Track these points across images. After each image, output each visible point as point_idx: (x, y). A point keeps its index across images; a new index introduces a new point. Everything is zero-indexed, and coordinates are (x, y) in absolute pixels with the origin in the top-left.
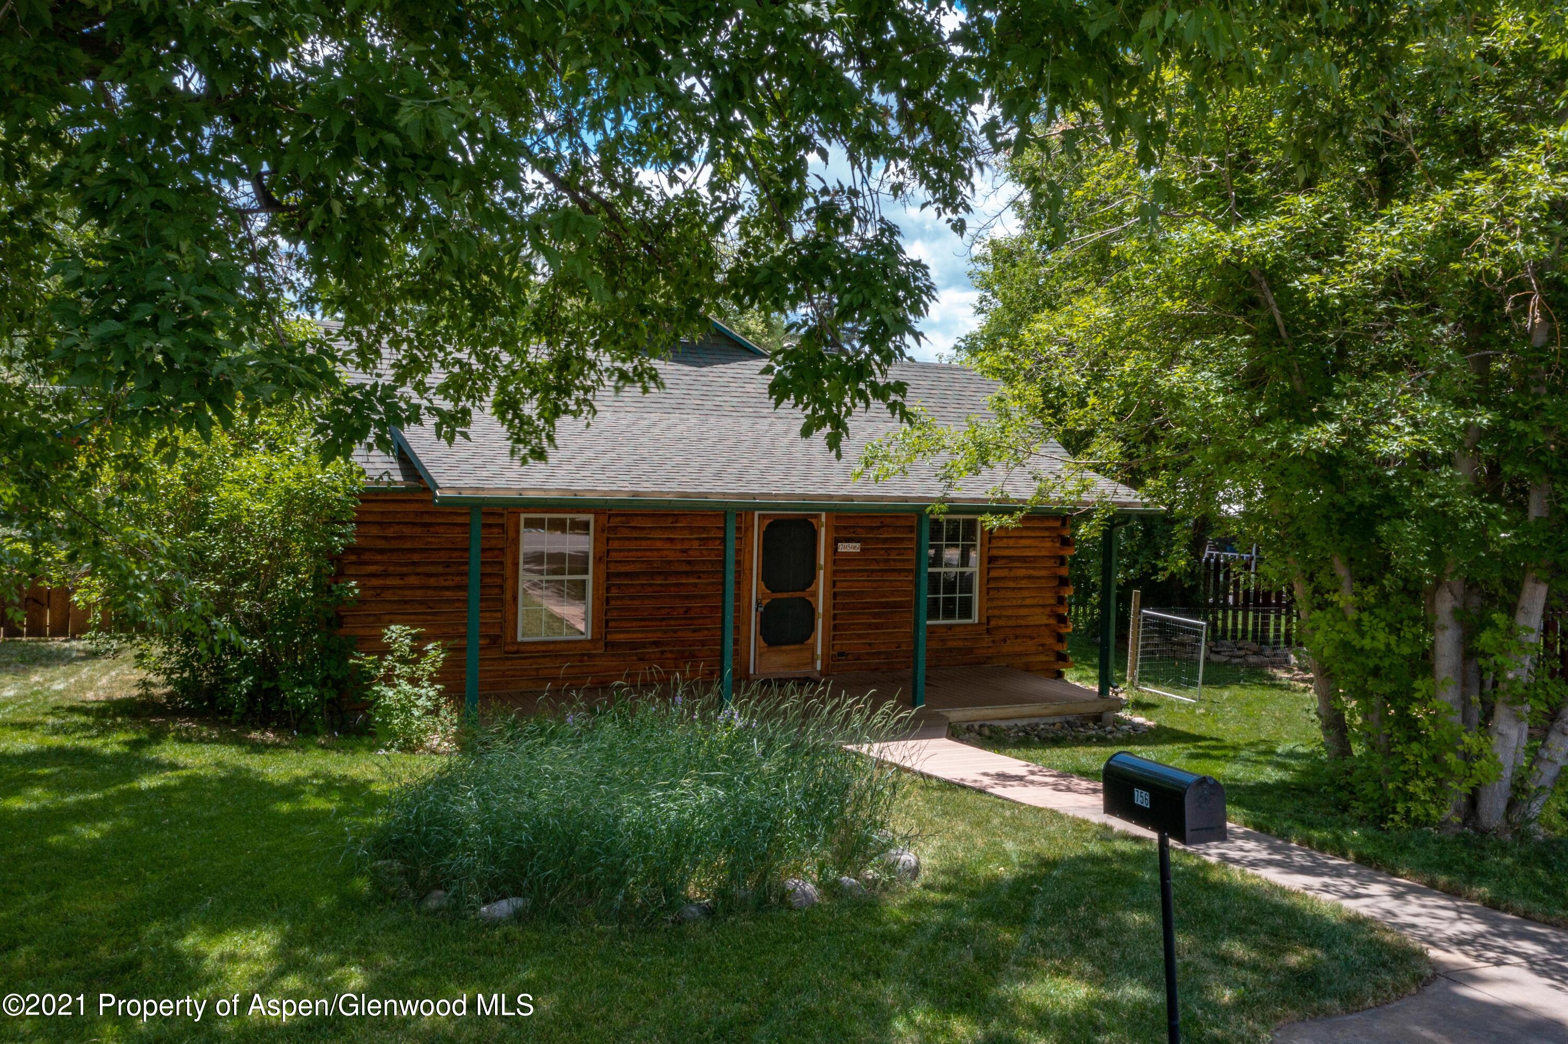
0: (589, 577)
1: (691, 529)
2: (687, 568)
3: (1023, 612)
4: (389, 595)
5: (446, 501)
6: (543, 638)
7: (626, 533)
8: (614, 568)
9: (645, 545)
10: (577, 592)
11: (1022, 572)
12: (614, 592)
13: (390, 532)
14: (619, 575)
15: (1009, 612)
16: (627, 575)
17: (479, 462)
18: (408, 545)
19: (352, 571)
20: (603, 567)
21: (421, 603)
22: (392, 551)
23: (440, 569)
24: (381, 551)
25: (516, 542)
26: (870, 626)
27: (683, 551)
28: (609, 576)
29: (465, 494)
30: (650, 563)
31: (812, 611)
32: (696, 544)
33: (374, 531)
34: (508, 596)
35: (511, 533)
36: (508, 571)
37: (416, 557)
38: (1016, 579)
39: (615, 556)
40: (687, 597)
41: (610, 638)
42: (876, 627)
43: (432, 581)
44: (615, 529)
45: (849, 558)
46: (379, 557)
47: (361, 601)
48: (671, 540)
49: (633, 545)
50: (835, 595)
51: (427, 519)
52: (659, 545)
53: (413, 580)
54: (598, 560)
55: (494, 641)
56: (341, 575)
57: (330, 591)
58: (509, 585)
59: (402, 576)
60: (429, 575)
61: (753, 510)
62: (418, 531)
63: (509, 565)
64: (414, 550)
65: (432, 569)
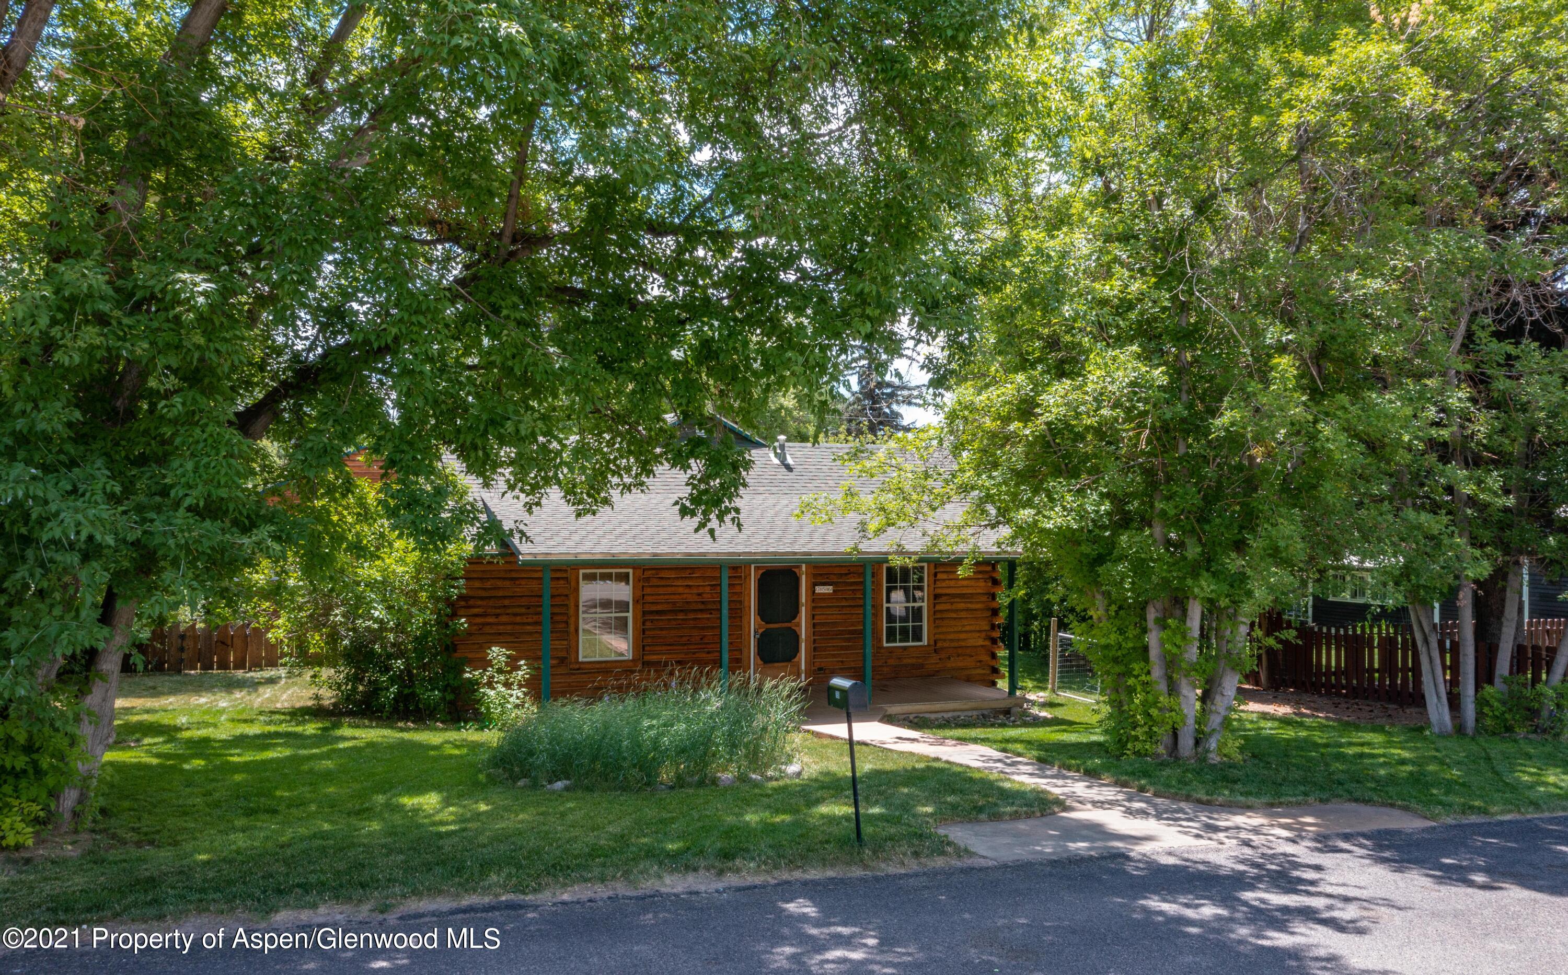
0: (630, 615)
1: (704, 578)
2: (702, 607)
3: (963, 636)
4: (487, 629)
5: (526, 563)
6: (598, 659)
7: (655, 582)
8: (648, 608)
9: (670, 590)
10: (621, 626)
11: (962, 606)
12: (648, 624)
13: (488, 584)
14: (651, 612)
15: (951, 637)
16: (658, 612)
17: (548, 535)
18: (501, 594)
19: (461, 612)
20: (640, 607)
21: (511, 634)
22: (490, 598)
23: (523, 610)
24: (482, 598)
25: (577, 590)
26: (842, 648)
27: (699, 595)
28: (644, 613)
29: (539, 558)
30: (674, 603)
31: (797, 637)
32: (708, 589)
33: (477, 584)
34: (572, 628)
35: (573, 584)
36: (571, 611)
37: (507, 602)
38: (957, 611)
39: (649, 599)
40: (703, 628)
41: (646, 658)
42: (847, 648)
43: (518, 619)
44: (647, 579)
45: (823, 597)
46: (479, 603)
47: (469, 633)
48: (689, 586)
49: (661, 590)
50: (814, 625)
51: (514, 575)
52: (681, 590)
53: (504, 619)
54: (636, 601)
55: (562, 661)
56: (454, 615)
57: (447, 626)
58: (572, 621)
59: (497, 616)
60: (516, 615)
61: (748, 564)
62: (507, 584)
63: (572, 604)
64: (505, 597)
65: (518, 610)
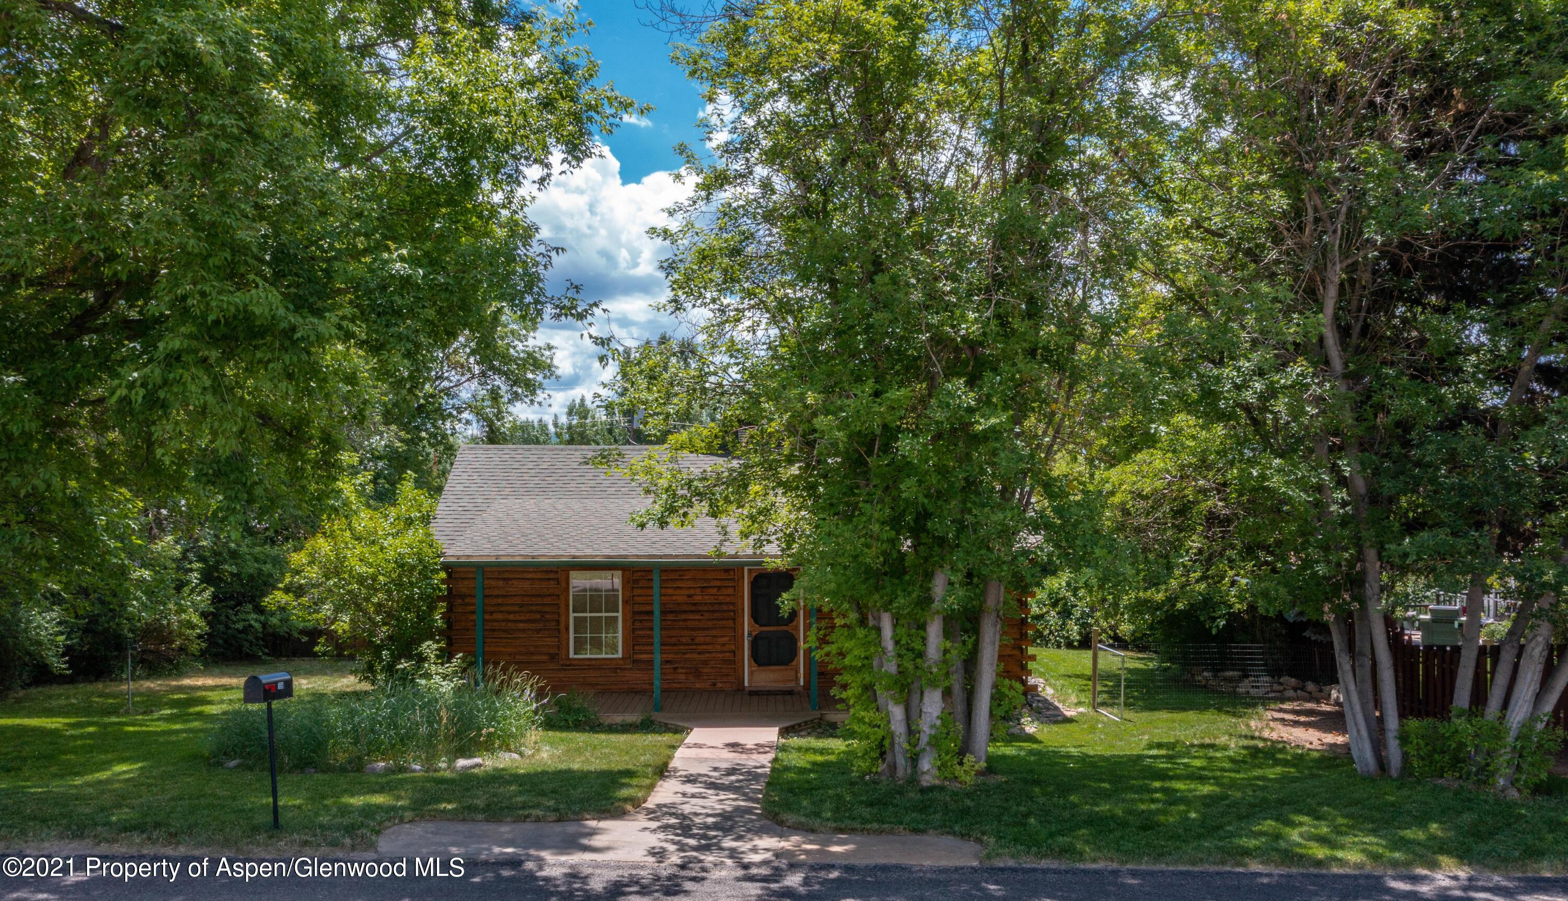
0: (620, 615)
1: (694, 579)
2: (693, 608)
6: (588, 655)
7: (645, 583)
8: (637, 608)
10: (611, 625)
12: (638, 624)
14: (641, 613)
16: (648, 613)
18: (496, 592)
20: (629, 607)
23: (517, 608)
25: (567, 590)
27: (689, 596)
28: (635, 613)
31: (794, 640)
32: (698, 591)
34: (562, 626)
36: (562, 610)
37: (500, 601)
39: (638, 599)
40: (693, 629)
41: (636, 656)
43: (511, 617)
44: (636, 581)
48: (679, 588)
52: (670, 592)
54: (626, 602)
58: (563, 619)
60: (509, 613)
61: (741, 566)
62: (501, 583)
63: (563, 606)
64: (497, 596)
65: (510, 608)
